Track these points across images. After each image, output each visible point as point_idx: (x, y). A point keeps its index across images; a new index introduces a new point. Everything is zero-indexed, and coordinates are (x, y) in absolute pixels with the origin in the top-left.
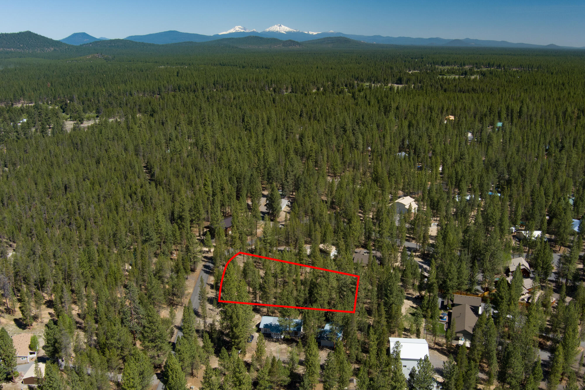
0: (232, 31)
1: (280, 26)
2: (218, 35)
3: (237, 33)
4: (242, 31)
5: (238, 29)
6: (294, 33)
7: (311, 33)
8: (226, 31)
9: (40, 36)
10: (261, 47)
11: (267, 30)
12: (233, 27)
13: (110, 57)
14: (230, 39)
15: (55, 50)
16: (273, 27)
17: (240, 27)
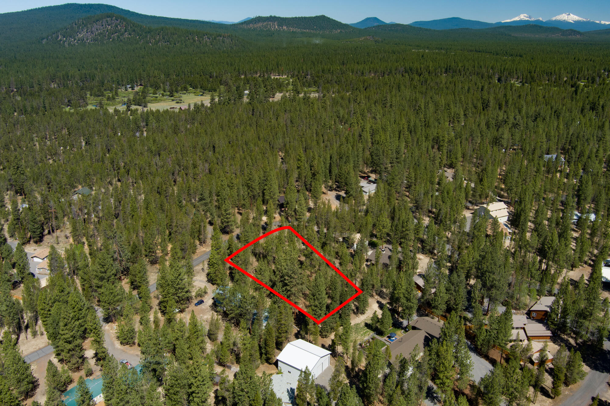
0: (517, 19)
1: (569, 14)
2: (500, 23)
3: (521, 21)
4: (527, 19)
5: (523, 17)
6: (584, 22)
7: (603, 22)
8: (511, 19)
9: (332, 19)
10: (537, 36)
11: (554, 19)
12: (518, 15)
13: (380, 39)
14: (508, 26)
15: (341, 32)
16: (561, 16)
17: (525, 15)
